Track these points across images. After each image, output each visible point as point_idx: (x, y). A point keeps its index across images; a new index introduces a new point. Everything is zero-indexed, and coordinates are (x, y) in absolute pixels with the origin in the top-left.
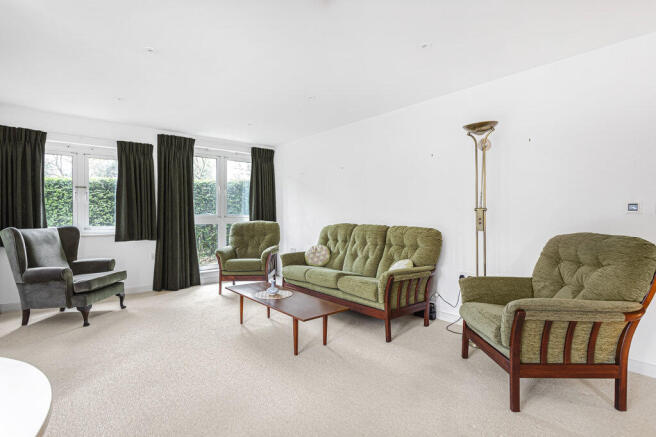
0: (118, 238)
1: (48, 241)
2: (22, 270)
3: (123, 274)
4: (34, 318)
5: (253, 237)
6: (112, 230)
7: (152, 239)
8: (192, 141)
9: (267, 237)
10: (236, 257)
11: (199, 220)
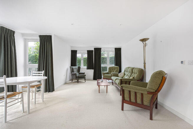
0: (87, 69)
1: (76, 68)
2: (71, 73)
3: (85, 75)
4: (73, 81)
5: (113, 70)
6: (86, 67)
7: (92, 69)
8: (101, 49)
9: (116, 70)
10: (108, 74)
11: (102, 65)
